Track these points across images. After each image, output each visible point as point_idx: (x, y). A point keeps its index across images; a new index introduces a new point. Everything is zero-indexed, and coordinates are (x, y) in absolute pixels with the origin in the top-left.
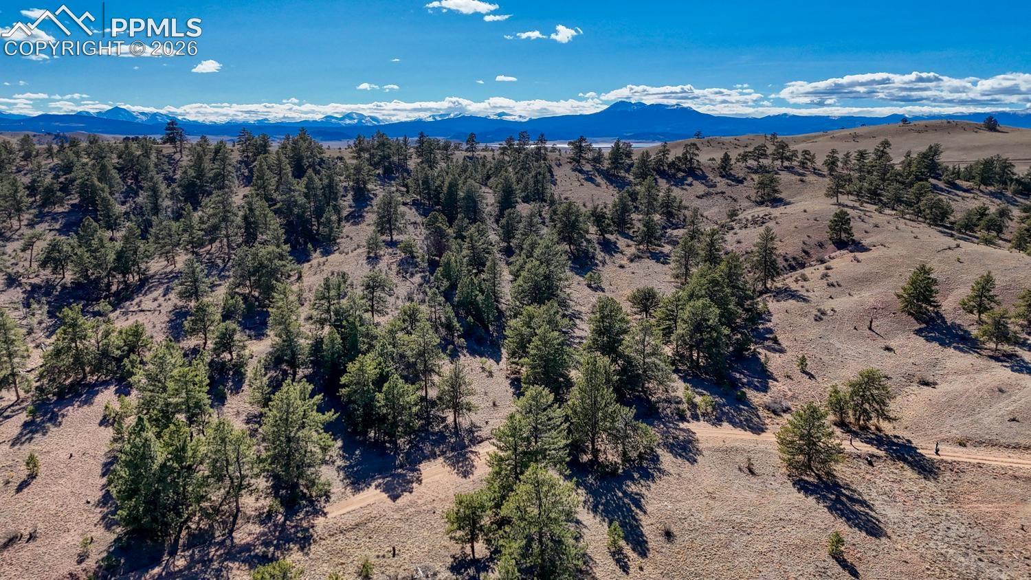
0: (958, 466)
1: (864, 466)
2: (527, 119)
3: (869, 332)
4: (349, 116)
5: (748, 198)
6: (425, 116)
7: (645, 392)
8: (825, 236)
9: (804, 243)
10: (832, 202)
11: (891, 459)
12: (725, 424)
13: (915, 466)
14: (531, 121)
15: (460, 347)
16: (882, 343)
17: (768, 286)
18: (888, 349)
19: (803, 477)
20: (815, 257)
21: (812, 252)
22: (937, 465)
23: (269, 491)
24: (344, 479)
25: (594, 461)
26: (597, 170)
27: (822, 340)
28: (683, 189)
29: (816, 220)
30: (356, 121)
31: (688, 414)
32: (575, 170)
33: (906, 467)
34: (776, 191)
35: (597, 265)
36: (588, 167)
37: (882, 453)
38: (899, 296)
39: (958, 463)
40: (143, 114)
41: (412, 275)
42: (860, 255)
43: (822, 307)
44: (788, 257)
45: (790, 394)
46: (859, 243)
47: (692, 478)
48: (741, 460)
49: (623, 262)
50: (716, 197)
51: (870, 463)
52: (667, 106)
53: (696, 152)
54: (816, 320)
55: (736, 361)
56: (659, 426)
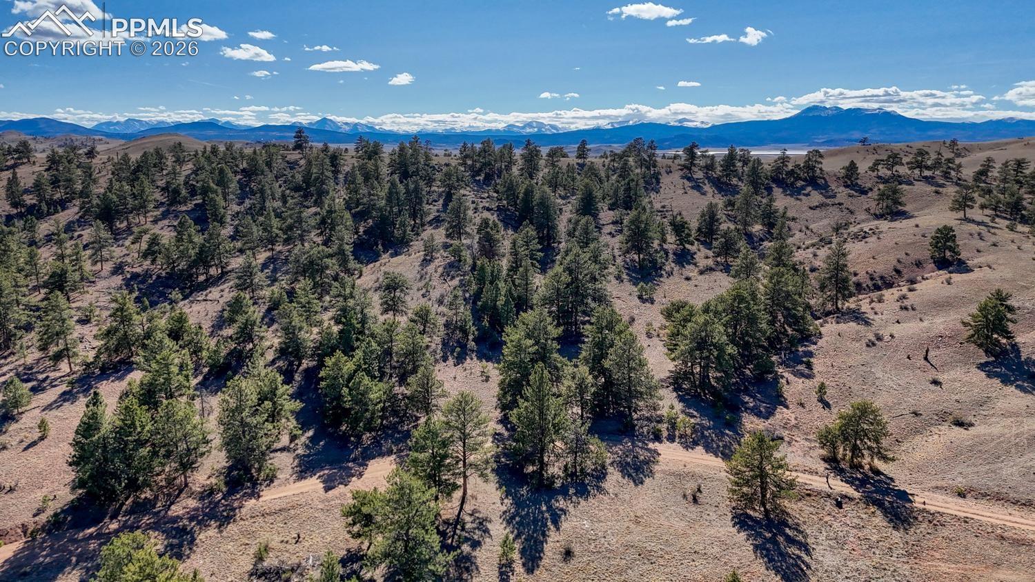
0: (940, 518)
1: (829, 506)
2: (710, 125)
3: (923, 362)
4: (529, 125)
5: (868, 210)
6: (604, 124)
7: (630, 408)
8: (925, 253)
9: (899, 261)
10: (959, 217)
11: (864, 503)
12: (700, 449)
13: (890, 513)
14: (714, 127)
15: (470, 350)
16: (932, 374)
17: (840, 306)
18: (936, 382)
19: (748, 511)
20: (906, 277)
21: (905, 271)
22: (914, 514)
23: (223, 471)
24: (296, 467)
25: (539, 474)
26: (708, 178)
27: (864, 368)
28: (798, 199)
29: (923, 236)
30: (536, 129)
31: (665, 434)
32: (683, 178)
33: (878, 512)
34: (900, 204)
35: (661, 276)
36: (699, 175)
37: (856, 495)
38: (965, 324)
39: (942, 514)
40: (346, 124)
41: (453, 278)
42: (956, 277)
43: (881, 333)
44: (876, 276)
45: (793, 422)
46: (964, 263)
47: (627, 500)
48: (690, 487)
49: (691, 274)
50: (831, 209)
51: (839, 505)
52: (867, 110)
53: (819, 160)
54: (868, 346)
55: (754, 385)
56: (627, 443)
